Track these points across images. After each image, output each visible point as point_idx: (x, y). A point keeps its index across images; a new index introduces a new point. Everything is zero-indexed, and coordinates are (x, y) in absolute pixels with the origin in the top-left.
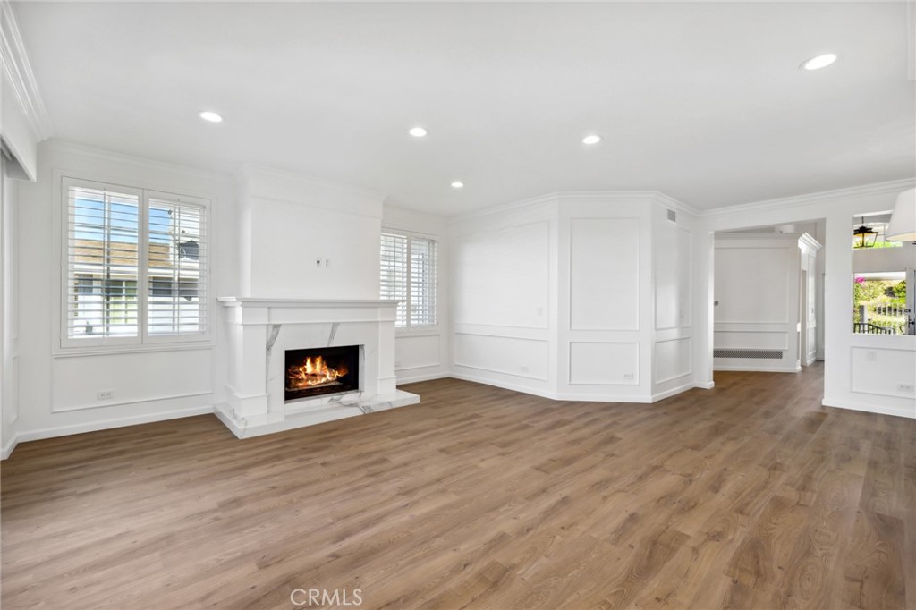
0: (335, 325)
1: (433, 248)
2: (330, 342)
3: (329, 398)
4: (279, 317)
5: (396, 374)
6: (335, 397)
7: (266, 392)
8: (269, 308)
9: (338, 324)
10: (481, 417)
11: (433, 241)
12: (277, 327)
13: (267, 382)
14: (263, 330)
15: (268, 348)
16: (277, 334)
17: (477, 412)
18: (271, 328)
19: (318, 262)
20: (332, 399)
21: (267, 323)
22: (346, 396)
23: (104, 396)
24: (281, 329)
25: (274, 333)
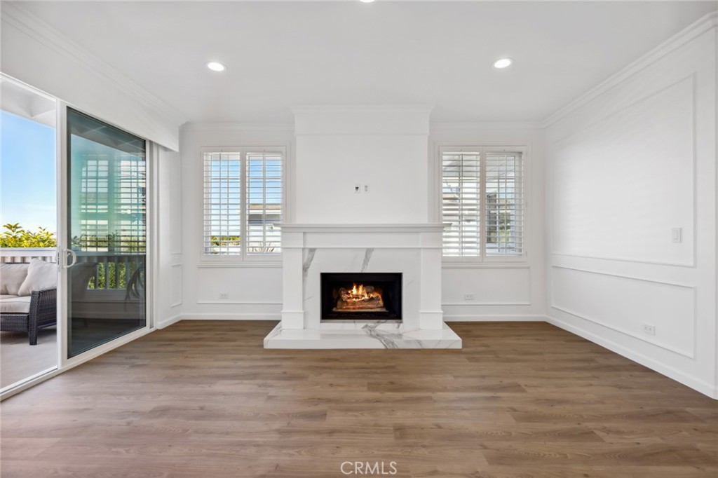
0: (369, 251)
1: (520, 161)
2: (363, 268)
3: (363, 325)
4: (313, 241)
5: (442, 309)
6: (370, 324)
7: (303, 309)
8: (304, 233)
9: (373, 249)
10: (524, 391)
11: (520, 153)
12: (312, 250)
13: (304, 300)
14: (300, 253)
15: (305, 269)
16: (313, 257)
17: (522, 382)
18: (307, 252)
19: (357, 188)
20: (366, 326)
21: (302, 247)
22: (382, 324)
23: (224, 296)
24: (317, 254)
25: (310, 256)
